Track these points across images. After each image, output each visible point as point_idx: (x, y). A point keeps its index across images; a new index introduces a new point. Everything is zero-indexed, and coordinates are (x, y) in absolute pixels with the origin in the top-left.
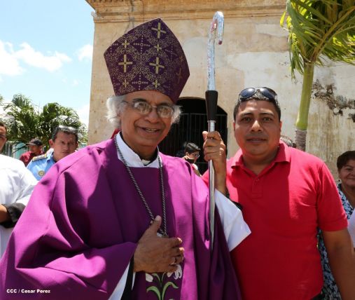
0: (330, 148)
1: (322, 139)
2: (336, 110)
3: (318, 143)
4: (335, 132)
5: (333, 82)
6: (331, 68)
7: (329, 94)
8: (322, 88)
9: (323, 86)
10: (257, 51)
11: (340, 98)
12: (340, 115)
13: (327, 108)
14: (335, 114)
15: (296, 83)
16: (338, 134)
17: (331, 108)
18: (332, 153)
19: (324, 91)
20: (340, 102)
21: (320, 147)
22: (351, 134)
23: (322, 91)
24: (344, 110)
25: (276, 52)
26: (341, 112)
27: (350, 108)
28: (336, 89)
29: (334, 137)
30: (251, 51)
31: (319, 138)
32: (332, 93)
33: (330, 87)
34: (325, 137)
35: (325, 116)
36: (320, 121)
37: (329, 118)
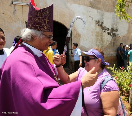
0: (102, 43)
1: (100, 40)
2: (104, 31)
3: (99, 41)
4: (103, 38)
5: (103, 21)
6: (103, 16)
7: (102, 25)
8: (100, 23)
9: (101, 22)
10: (79, 4)
11: (105, 27)
12: (105, 33)
13: (101, 30)
14: (103, 32)
15: (92, 20)
16: (104, 38)
17: (103, 30)
18: (102, 45)
19: (101, 24)
20: (105, 28)
21: (99, 43)
22: (107, 39)
23: (100, 24)
24: (106, 31)
25: (86, 6)
26: (105, 32)
27: (107, 30)
28: (104, 23)
29: (103, 39)
30: (77, 4)
31: (99, 40)
32: (103, 25)
33: (102, 23)
34: (101, 39)
35: (101, 32)
36: (99, 34)
37: (102, 33)
